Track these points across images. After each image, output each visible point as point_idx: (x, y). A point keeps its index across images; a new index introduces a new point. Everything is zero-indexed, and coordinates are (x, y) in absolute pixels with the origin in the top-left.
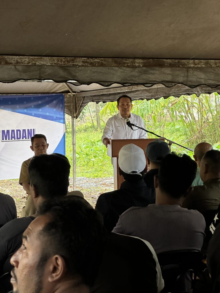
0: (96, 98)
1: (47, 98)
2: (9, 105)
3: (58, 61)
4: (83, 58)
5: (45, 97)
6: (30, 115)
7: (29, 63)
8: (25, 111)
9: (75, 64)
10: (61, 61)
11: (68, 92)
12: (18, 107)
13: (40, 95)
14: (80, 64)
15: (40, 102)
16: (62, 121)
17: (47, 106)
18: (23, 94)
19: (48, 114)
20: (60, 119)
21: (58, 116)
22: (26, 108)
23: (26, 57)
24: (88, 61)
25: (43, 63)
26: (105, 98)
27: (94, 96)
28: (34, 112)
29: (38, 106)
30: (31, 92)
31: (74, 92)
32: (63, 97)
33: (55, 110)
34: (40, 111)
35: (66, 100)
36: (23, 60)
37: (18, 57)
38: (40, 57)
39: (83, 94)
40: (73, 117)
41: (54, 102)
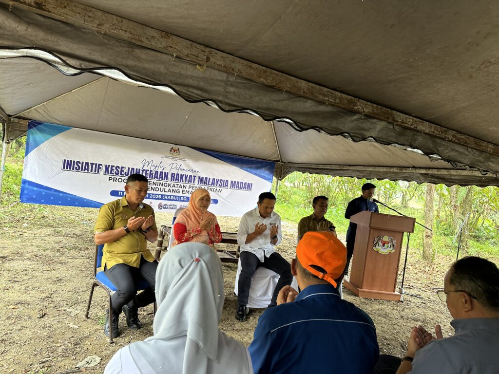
0: (303, 169)
1: (264, 163)
2: (240, 164)
3: (435, 129)
4: (454, 132)
5: (263, 162)
6: (251, 173)
7: (412, 125)
8: (249, 169)
9: (447, 136)
10: (437, 130)
11: (279, 161)
12: (244, 166)
13: (260, 160)
14: (451, 138)
15: (259, 165)
16: (271, 181)
17: (263, 169)
18: (249, 157)
19: (263, 174)
20: (270, 179)
21: (269, 177)
22: (250, 168)
23: (411, 117)
24: (457, 135)
25: (423, 128)
26: (311, 170)
27: (301, 168)
28: (254, 171)
29: (258, 168)
30: (255, 157)
31: (282, 162)
32: (274, 164)
33: (267, 172)
34: (258, 172)
35: (276, 166)
36: (408, 120)
37: (404, 115)
38: (422, 121)
39: (291, 165)
40: (278, 180)
41: (268, 167)
